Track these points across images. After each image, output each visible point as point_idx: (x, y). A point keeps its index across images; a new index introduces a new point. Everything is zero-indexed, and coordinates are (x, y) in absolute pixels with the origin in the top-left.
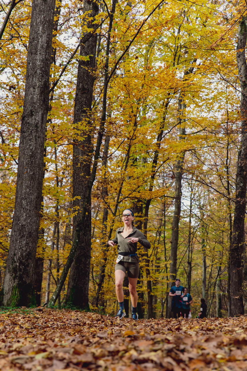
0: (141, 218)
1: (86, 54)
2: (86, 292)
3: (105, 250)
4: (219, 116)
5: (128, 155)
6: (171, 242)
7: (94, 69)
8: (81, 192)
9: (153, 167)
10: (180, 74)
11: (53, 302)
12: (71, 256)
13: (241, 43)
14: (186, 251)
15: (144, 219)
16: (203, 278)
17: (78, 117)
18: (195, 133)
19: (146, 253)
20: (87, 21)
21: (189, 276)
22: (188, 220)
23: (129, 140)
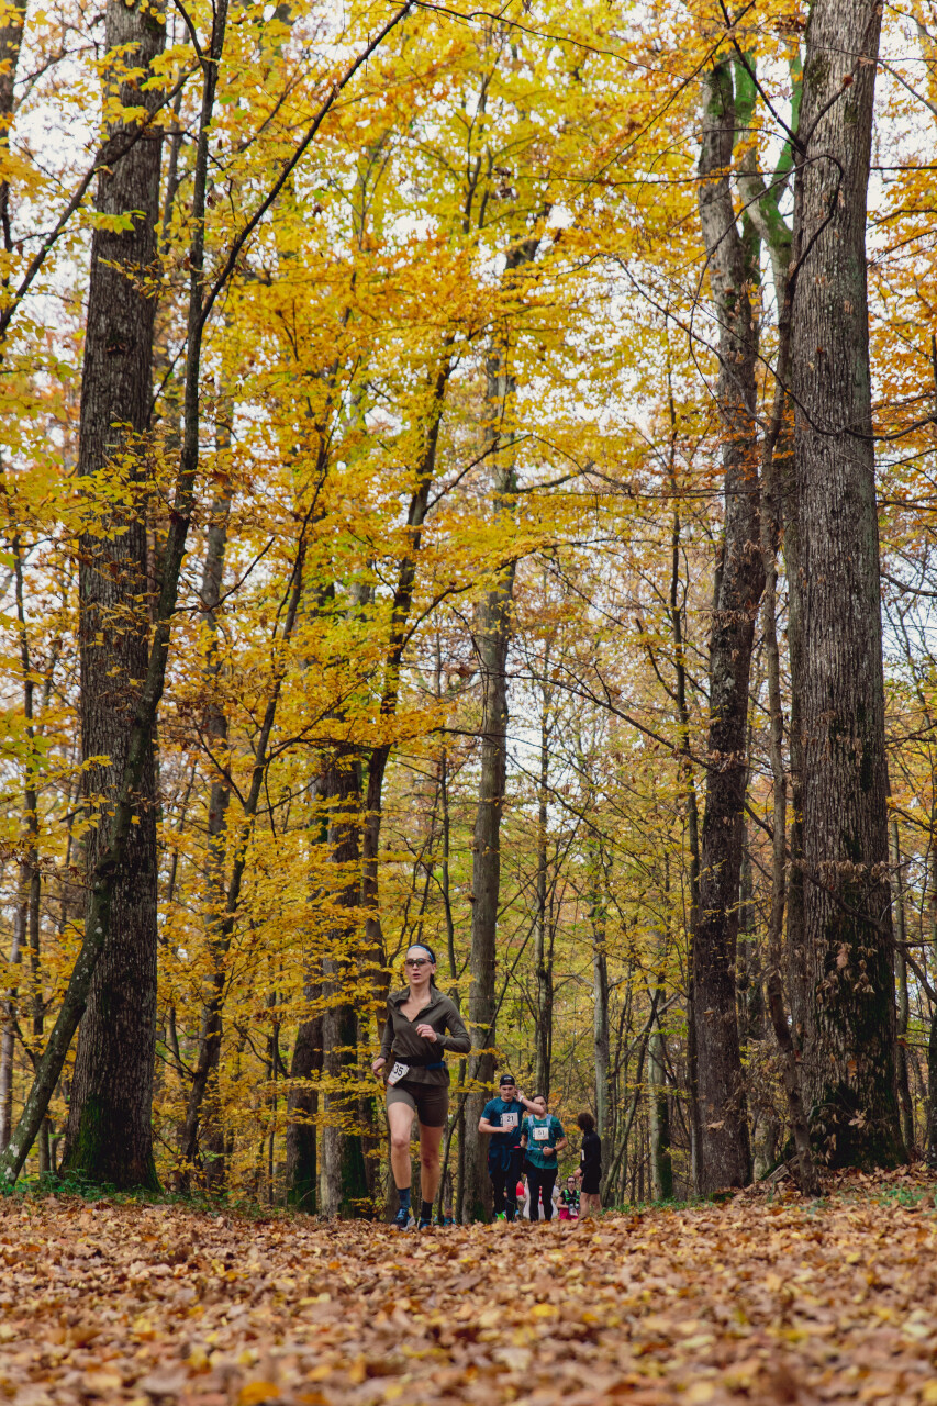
0: (354, 817)
1: (124, 203)
2: (143, 1118)
3: (217, 944)
4: (642, 417)
5: (297, 577)
6: (472, 900)
7: (148, 268)
8: (114, 735)
9: (395, 618)
10: (490, 264)
11: (9, 1170)
12: (75, 992)
13: (714, 148)
14: (531, 931)
15: (366, 820)
16: (597, 1027)
17: (94, 444)
18: (552, 484)
19: (376, 946)
20: (121, 80)
21: (545, 1026)
22: (535, 809)
23: (300, 524)
